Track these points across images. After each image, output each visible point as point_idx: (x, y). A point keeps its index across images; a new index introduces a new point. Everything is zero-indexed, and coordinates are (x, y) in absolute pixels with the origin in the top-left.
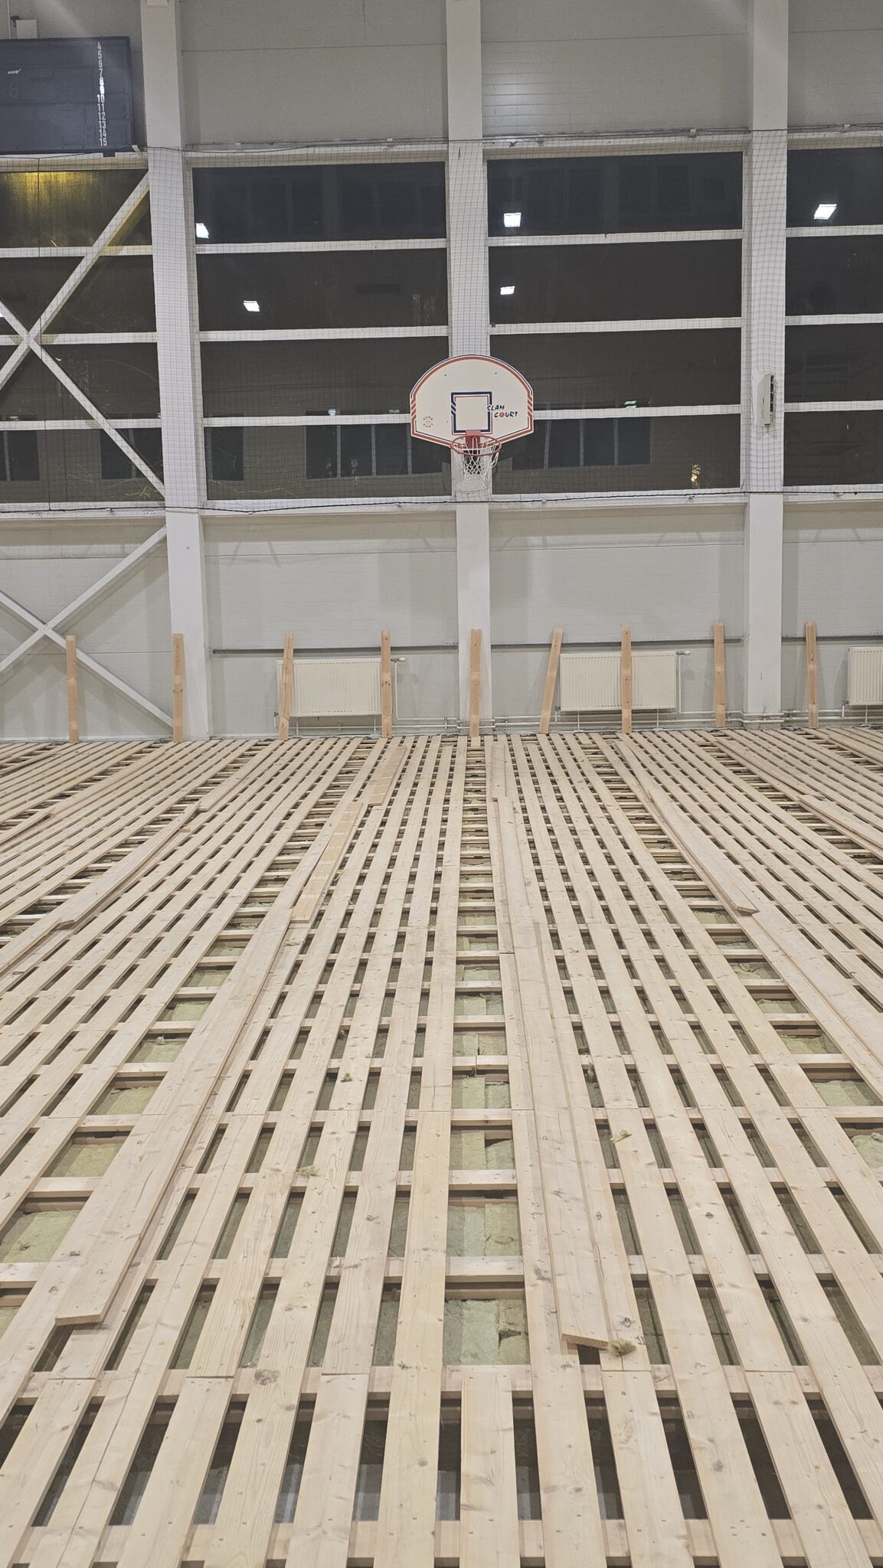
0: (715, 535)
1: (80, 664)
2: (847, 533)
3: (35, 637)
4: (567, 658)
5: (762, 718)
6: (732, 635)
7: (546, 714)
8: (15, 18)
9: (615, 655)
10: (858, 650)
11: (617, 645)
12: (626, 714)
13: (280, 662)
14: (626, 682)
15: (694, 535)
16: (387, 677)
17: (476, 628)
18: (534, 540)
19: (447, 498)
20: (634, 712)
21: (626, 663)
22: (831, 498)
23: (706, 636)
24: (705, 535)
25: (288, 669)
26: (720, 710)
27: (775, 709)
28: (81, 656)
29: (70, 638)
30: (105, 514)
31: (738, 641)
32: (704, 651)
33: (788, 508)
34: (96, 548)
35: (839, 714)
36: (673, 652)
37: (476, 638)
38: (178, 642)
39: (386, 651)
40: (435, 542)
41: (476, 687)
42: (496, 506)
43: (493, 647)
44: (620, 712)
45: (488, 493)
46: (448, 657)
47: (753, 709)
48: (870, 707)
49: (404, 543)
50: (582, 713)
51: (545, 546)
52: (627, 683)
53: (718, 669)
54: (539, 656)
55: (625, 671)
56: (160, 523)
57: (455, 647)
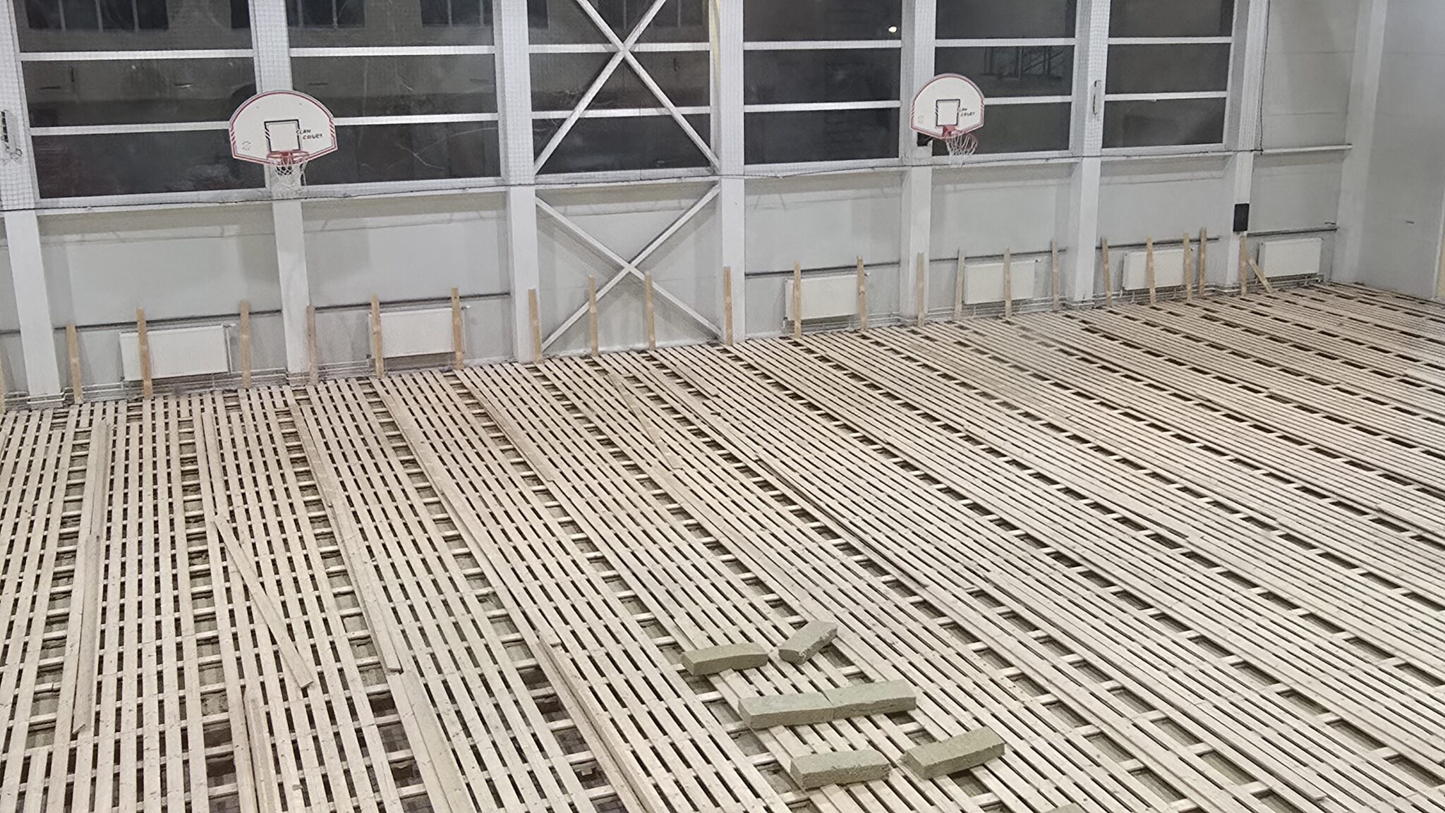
0: (1055, 181)
1: (656, 295)
3: (623, 273)
4: (971, 267)
5: (1083, 302)
6: (1062, 248)
7: (959, 307)
9: (998, 265)
10: (1134, 254)
11: (1002, 257)
12: (1008, 304)
13: (791, 282)
16: (862, 289)
17: (921, 253)
18: (949, 187)
19: (894, 160)
20: (1013, 301)
21: (1007, 270)
23: (1048, 248)
24: (1050, 182)
25: (797, 287)
26: (1056, 297)
27: (1089, 297)
28: (655, 286)
29: (647, 273)
30: (674, 180)
31: (1063, 251)
32: (1046, 258)
34: (661, 204)
35: (1118, 295)
36: (1034, 260)
37: (921, 257)
38: (727, 273)
39: (860, 267)
40: (887, 191)
41: (920, 293)
42: (936, 166)
43: (932, 261)
44: (1004, 302)
45: (930, 159)
46: (894, 270)
47: (1078, 298)
48: (1136, 291)
49: (868, 192)
50: (978, 305)
52: (1007, 284)
53: (1055, 270)
54: (948, 267)
55: (1006, 276)
56: (713, 183)
57: (898, 263)
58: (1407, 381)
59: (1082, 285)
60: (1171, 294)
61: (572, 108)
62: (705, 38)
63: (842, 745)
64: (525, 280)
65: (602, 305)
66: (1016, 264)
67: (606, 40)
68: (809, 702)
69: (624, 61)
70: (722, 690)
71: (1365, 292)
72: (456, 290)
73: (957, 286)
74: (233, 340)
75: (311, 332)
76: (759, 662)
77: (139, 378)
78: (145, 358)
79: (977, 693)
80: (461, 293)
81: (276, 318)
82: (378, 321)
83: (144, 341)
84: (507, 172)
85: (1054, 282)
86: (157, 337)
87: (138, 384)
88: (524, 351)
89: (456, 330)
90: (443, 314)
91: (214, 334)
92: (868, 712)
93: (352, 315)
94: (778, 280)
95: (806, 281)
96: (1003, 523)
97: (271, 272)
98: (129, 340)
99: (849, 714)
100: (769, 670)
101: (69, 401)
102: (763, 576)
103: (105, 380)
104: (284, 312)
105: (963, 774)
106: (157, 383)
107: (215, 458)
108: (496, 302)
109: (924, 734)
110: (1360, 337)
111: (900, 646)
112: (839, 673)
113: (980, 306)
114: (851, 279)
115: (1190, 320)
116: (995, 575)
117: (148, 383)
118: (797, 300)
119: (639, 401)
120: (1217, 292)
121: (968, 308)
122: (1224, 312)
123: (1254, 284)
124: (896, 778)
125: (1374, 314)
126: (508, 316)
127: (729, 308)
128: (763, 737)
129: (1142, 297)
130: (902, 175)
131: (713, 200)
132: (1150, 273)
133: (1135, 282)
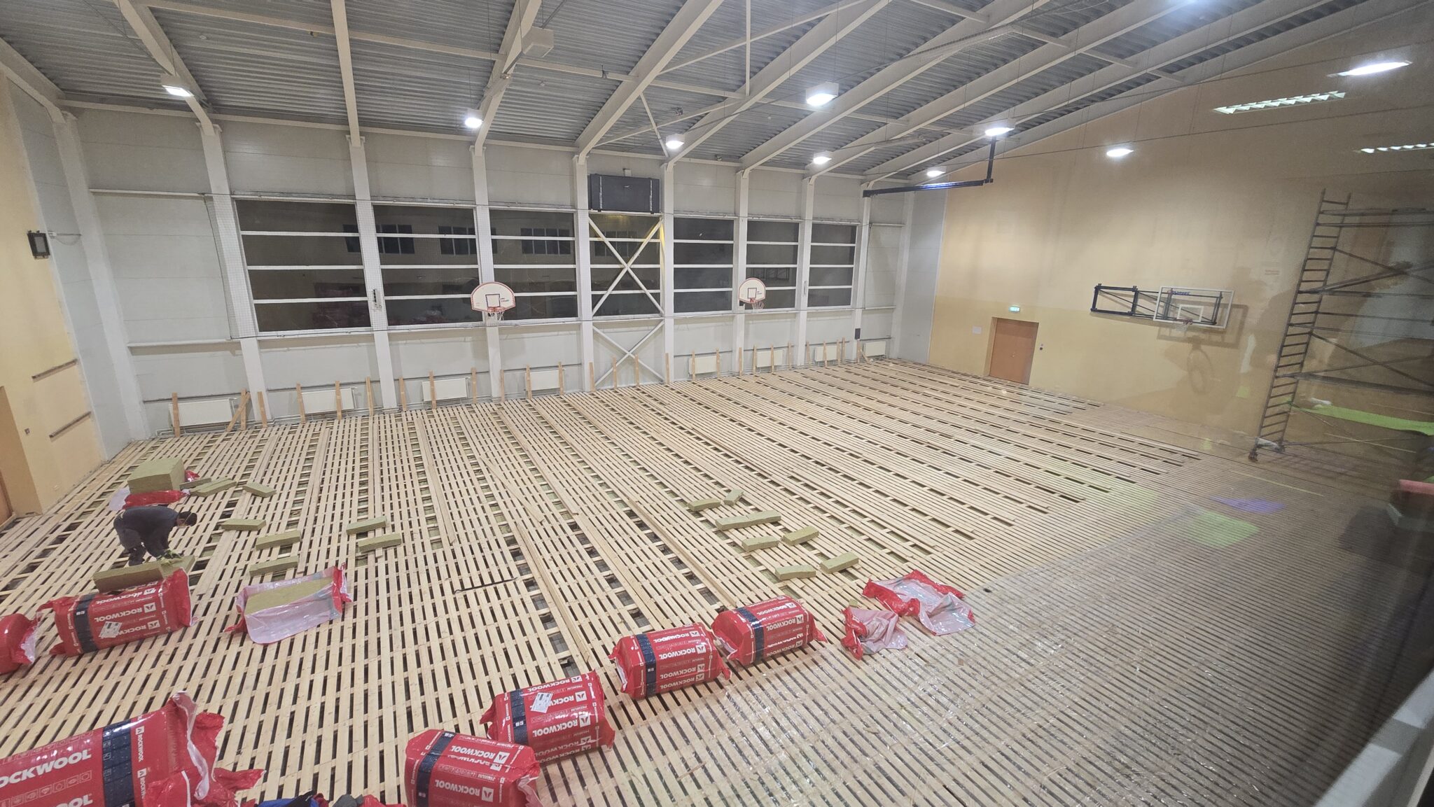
1: (639, 363)
2: (817, 318)
3: (627, 356)
4: (759, 353)
5: (802, 366)
6: (792, 345)
7: (755, 368)
8: (624, 169)
9: (770, 352)
10: (818, 347)
11: (770, 348)
12: (773, 367)
13: (691, 359)
15: (786, 319)
16: (718, 360)
17: (741, 345)
18: (751, 322)
19: (730, 312)
20: (775, 366)
21: (772, 354)
22: (815, 310)
23: (786, 345)
24: (789, 319)
25: (694, 361)
26: (791, 364)
27: (804, 364)
28: (639, 361)
29: (636, 356)
30: (645, 318)
32: (785, 349)
33: (809, 313)
35: (813, 363)
36: (782, 350)
37: (740, 349)
38: (667, 355)
39: (716, 353)
40: (727, 323)
41: (740, 363)
42: (746, 314)
43: (744, 350)
44: (771, 366)
45: (744, 312)
46: (730, 354)
47: (799, 364)
48: (820, 362)
49: (720, 324)
51: (753, 323)
52: (772, 359)
53: (790, 353)
54: (751, 352)
55: (772, 356)
56: (662, 320)
57: (731, 351)
58: (925, 395)
59: (800, 359)
60: (831, 362)
61: (607, 290)
62: (658, 263)
63: (757, 535)
64: (588, 358)
65: (618, 368)
66: (776, 352)
67: (620, 263)
68: (740, 520)
69: (627, 272)
70: (706, 516)
71: (901, 361)
72: (560, 363)
73: (753, 359)
74: (469, 384)
75: (502, 380)
76: (717, 505)
77: (430, 400)
78: (433, 392)
79: (801, 513)
80: (563, 364)
81: (487, 375)
82: (529, 375)
83: (432, 384)
84: (581, 315)
85: (789, 357)
86: (437, 383)
87: (429, 403)
88: (588, 387)
89: (561, 379)
90: (556, 372)
91: (462, 381)
92: (764, 522)
93: (518, 373)
94: (686, 358)
95: (698, 359)
96: (793, 451)
97: (486, 357)
98: (426, 384)
99: (757, 523)
100: (721, 508)
101: (400, 410)
102: (708, 473)
103: (415, 400)
104: (491, 373)
105: (805, 544)
106: (437, 402)
107: (471, 432)
108: (576, 368)
109: (785, 530)
110: (905, 379)
111: (768, 497)
112: (748, 508)
113: (762, 368)
114: (715, 357)
115: (841, 372)
116: (795, 470)
117: (434, 402)
118: (694, 367)
119: (640, 407)
120: (849, 362)
121: (758, 369)
122: (853, 369)
123: (862, 359)
124: (781, 546)
125: (907, 370)
126: (581, 374)
127: (668, 370)
128: (727, 533)
129: (822, 364)
130: (733, 317)
131: (662, 327)
132: (825, 355)
133: (819, 358)
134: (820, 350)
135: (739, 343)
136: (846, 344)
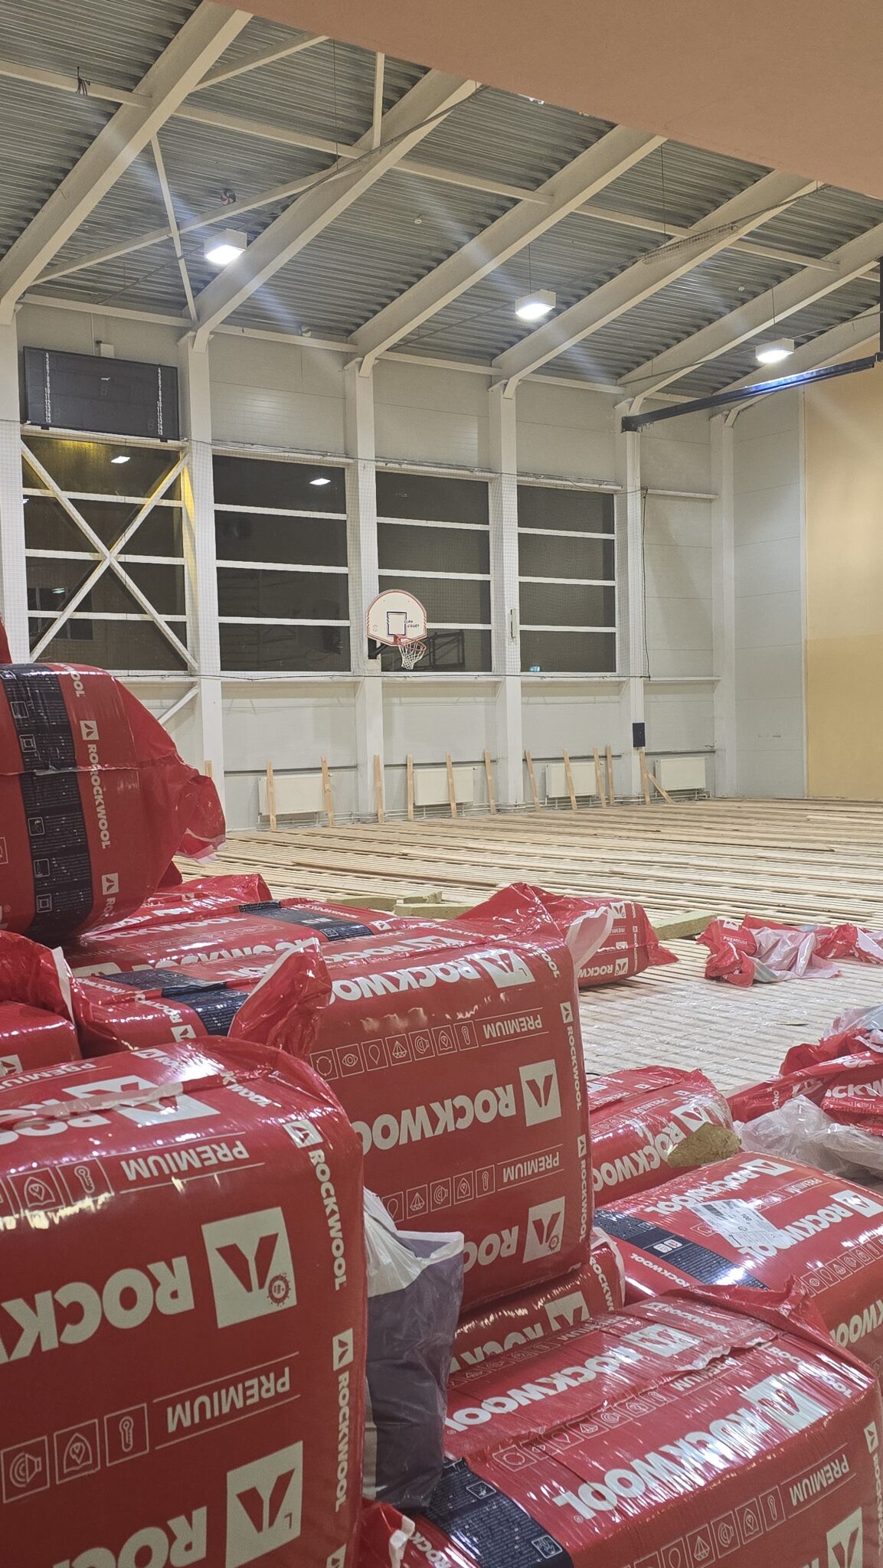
0: (483, 699)
2: (540, 699)
4: (419, 773)
5: (516, 806)
6: (493, 759)
7: (411, 808)
8: (99, 342)
9: (443, 771)
10: (554, 765)
11: (443, 764)
12: (453, 806)
13: (266, 779)
14: (450, 787)
15: (471, 699)
16: (327, 787)
17: (377, 754)
19: (348, 673)
20: (457, 804)
21: (450, 775)
22: (539, 679)
23: (480, 758)
24: (478, 699)
25: (270, 783)
26: (492, 803)
27: (521, 801)
30: (158, 679)
31: (495, 761)
32: (479, 767)
33: (524, 685)
35: (544, 803)
36: (472, 768)
37: (376, 759)
38: (209, 767)
39: (325, 769)
40: (343, 700)
41: (378, 791)
42: (385, 679)
43: (385, 766)
44: (449, 805)
45: (379, 672)
46: (353, 773)
47: (512, 802)
48: (559, 798)
49: (327, 701)
50: (427, 806)
51: (401, 704)
53: (489, 778)
54: (399, 772)
55: (450, 780)
56: (192, 685)
57: (355, 767)
59: (514, 790)
60: (588, 802)
61: (62, 609)
62: (180, 554)
66: (456, 772)
67: (93, 549)
69: (110, 570)
73: (406, 789)
85: (487, 787)
94: (251, 778)
95: (278, 778)
113: (429, 809)
114: (318, 777)
118: (269, 798)
120: (624, 802)
121: (418, 809)
123: (655, 795)
129: (564, 802)
130: (355, 685)
131: (193, 700)
132: (568, 781)
133: (556, 791)
134: (556, 771)
135: (373, 746)
136: (615, 762)
